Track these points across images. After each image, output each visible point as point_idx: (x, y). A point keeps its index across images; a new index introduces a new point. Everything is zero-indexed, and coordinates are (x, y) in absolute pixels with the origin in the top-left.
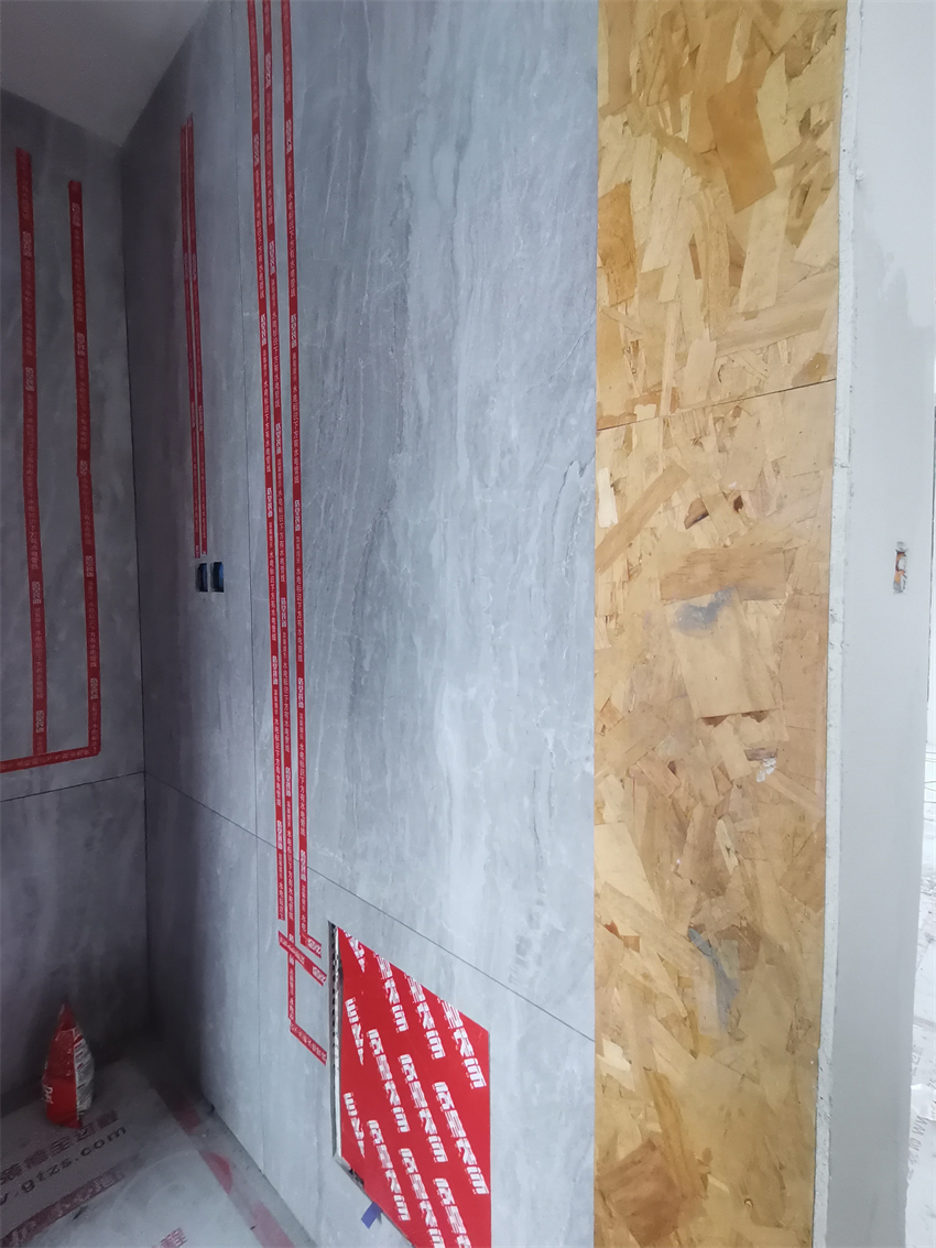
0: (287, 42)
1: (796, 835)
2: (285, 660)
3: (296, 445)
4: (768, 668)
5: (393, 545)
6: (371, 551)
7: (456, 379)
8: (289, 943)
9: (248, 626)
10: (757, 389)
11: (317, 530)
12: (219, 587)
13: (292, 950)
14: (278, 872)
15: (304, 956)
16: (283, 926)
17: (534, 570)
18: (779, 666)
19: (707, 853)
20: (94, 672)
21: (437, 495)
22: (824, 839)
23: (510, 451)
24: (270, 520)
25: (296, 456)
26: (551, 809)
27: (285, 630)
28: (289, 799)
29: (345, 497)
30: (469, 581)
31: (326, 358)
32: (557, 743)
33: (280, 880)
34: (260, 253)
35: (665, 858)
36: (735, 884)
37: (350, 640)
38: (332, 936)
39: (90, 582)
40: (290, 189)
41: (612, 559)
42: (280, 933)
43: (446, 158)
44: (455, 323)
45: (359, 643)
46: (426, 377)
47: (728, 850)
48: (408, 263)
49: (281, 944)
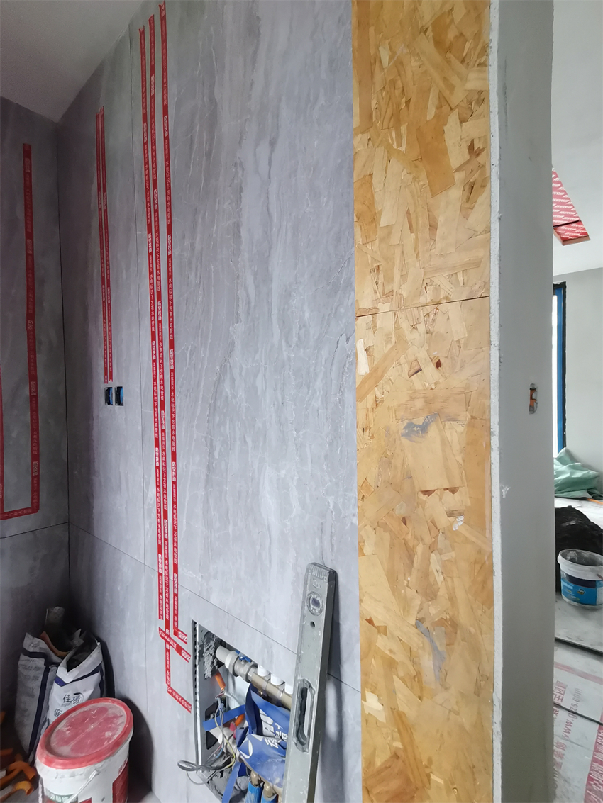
0: (165, 70)
1: (475, 562)
2: (164, 450)
3: (171, 315)
4: (458, 462)
5: (233, 380)
6: (219, 383)
7: (271, 281)
8: (166, 635)
9: (140, 428)
10: (447, 298)
11: (185, 369)
12: (119, 402)
13: (168, 639)
14: (159, 588)
15: (176, 643)
16: (162, 624)
17: (320, 399)
18: (464, 461)
19: (426, 574)
20: (35, 458)
21: (260, 350)
22: (492, 565)
23: (304, 326)
24: (154, 361)
25: (171, 322)
26: (332, 546)
27: (163, 431)
28: (166, 540)
29: (202, 349)
30: (280, 403)
31: (190, 263)
32: (335, 506)
33: (160, 593)
34: (148, 196)
35: (401, 577)
36: (442, 592)
37: (206, 438)
38: (195, 629)
39: (34, 398)
40: (167, 159)
41: (367, 393)
42: (160, 629)
43: (264, 149)
44: (270, 248)
45: (211, 440)
46: (252, 278)
47: (438, 571)
48: (241, 209)
49: (161, 636)
